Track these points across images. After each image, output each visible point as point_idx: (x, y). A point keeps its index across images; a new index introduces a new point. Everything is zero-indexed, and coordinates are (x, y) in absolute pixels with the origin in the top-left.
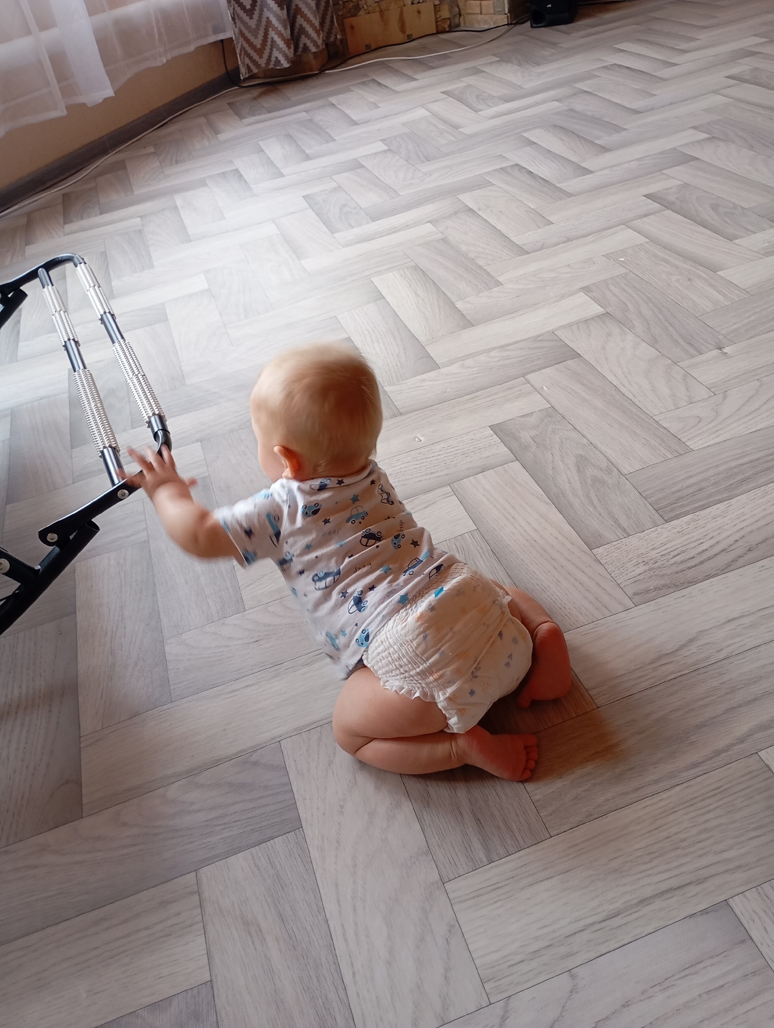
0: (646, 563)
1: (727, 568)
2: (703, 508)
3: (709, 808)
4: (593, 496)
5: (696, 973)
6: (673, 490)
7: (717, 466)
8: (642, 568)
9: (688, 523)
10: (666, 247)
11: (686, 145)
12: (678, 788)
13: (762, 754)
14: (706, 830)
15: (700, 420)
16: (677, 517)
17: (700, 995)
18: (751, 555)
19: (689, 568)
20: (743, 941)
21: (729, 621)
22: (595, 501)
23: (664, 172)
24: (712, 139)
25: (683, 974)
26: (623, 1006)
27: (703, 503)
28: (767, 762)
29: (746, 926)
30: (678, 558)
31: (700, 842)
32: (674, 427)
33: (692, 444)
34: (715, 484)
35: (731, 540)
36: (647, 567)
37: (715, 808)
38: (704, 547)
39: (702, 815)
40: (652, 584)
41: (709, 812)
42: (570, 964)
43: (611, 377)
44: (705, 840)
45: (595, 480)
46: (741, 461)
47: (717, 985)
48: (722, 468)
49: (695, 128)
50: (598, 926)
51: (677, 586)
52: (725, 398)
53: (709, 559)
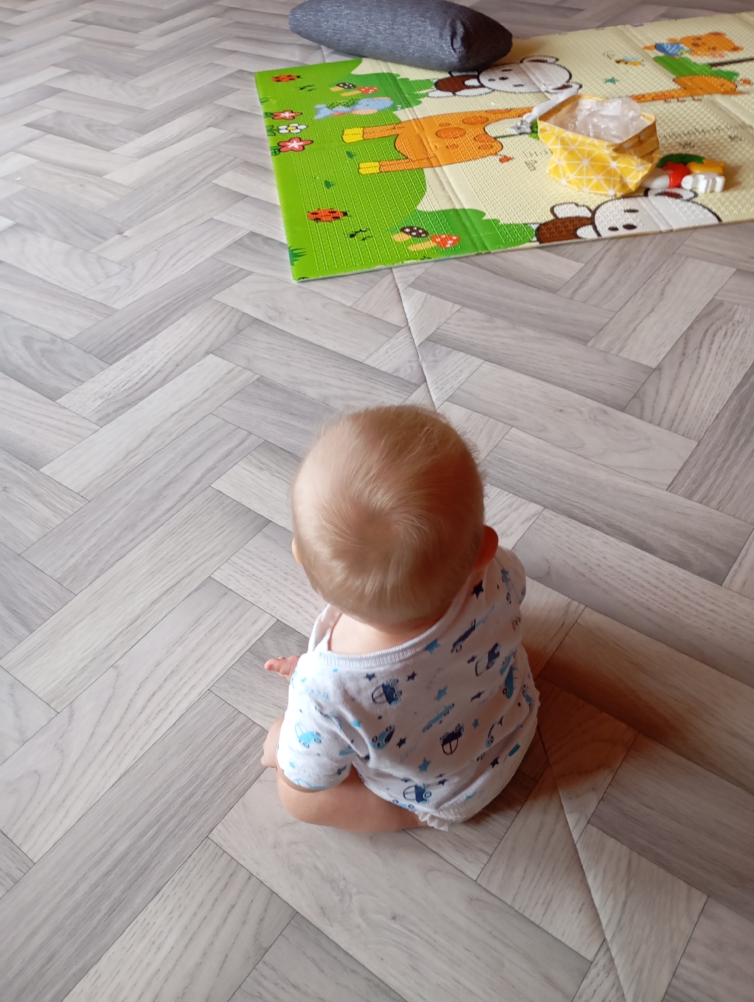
0: (101, 397)
1: (164, 381)
2: (136, 348)
3: (186, 530)
4: (45, 362)
5: (200, 624)
6: (111, 341)
7: (139, 316)
8: (99, 402)
9: (127, 361)
10: (56, 164)
11: (51, 80)
12: (162, 527)
13: (213, 485)
14: (186, 544)
15: (118, 288)
16: (118, 359)
17: (205, 635)
18: (179, 369)
19: (136, 390)
20: (225, 594)
21: (173, 415)
22: (48, 366)
23: (38, 103)
24: (73, 73)
25: (192, 629)
26: (156, 666)
27: (135, 344)
28: (217, 489)
29: (225, 584)
30: (127, 387)
31: (185, 551)
32: (99, 298)
33: (116, 306)
34: (141, 329)
35: (162, 363)
36: (103, 400)
37: (190, 528)
38: (143, 374)
39: (181, 536)
40: (110, 409)
41: (186, 532)
42: (111, 662)
43: (35, 273)
44: (188, 549)
45: (43, 351)
46: (156, 309)
47: (215, 624)
48: (143, 317)
49: (55, 65)
50: (127, 631)
51: (130, 405)
52: (134, 268)
53: (149, 380)
